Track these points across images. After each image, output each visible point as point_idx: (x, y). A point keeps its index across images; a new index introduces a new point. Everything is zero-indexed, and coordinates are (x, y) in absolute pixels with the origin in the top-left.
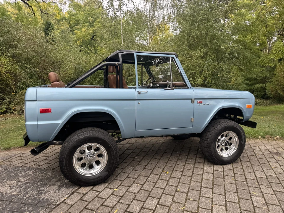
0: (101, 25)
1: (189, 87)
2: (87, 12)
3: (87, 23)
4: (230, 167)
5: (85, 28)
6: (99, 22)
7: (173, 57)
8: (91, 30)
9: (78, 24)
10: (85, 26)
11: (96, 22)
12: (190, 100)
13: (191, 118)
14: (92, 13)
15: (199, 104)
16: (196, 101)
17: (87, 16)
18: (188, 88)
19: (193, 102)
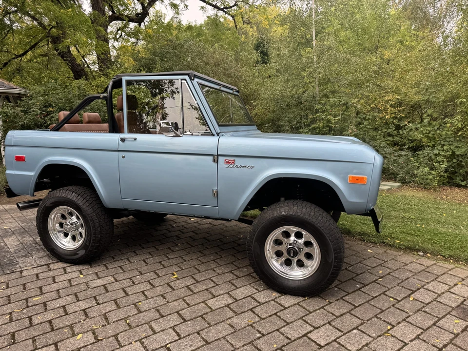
1: (214, 132)
4: (288, 301)
7: (185, 80)
12: (212, 157)
13: (213, 191)
15: (227, 166)
16: (221, 159)
18: (213, 135)
19: (216, 161)
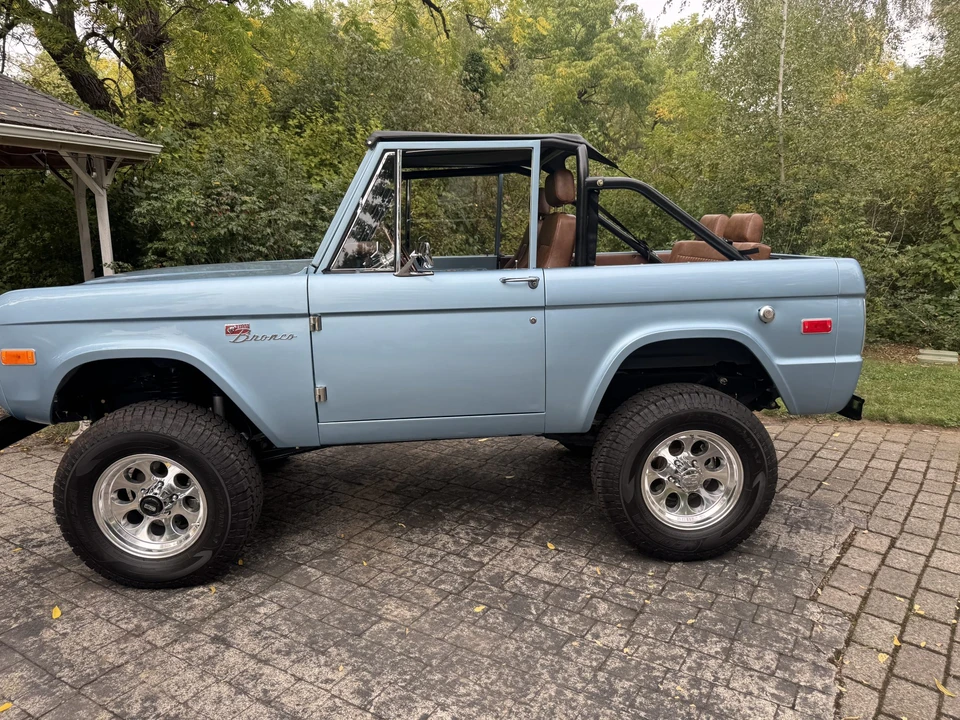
0: (615, 50)
2: (572, 9)
3: (567, 45)
5: (563, 63)
6: (609, 40)
8: (582, 69)
9: (538, 51)
10: (563, 57)
11: (600, 41)
14: (587, 11)
17: (569, 22)
